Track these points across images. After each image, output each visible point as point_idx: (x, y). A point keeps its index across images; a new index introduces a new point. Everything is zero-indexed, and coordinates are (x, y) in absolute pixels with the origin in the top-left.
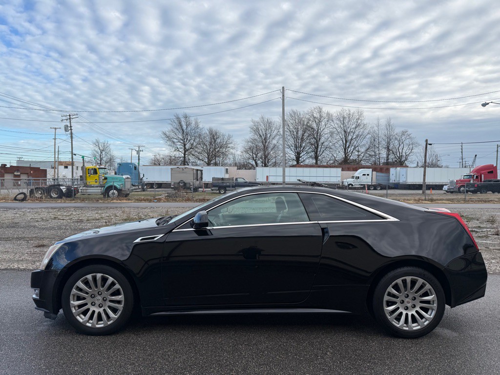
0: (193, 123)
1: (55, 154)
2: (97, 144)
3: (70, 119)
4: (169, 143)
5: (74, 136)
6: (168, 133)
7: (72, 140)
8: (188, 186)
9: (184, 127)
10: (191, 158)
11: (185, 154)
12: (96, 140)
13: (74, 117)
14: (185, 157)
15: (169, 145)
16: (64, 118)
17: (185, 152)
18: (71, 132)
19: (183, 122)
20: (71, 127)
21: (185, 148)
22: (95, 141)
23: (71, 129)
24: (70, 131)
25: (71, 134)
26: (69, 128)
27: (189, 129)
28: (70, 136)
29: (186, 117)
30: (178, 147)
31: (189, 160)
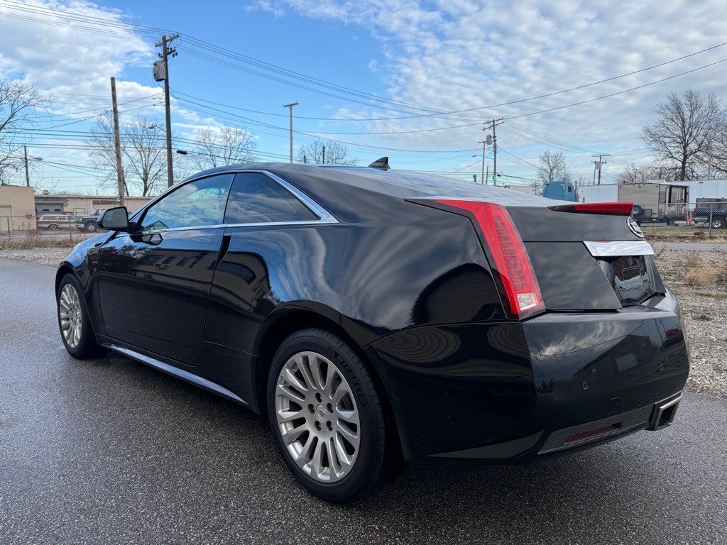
0: (706, 103)
1: (483, 177)
2: (546, 158)
3: (494, 126)
4: (654, 145)
5: (498, 149)
6: (654, 130)
7: (495, 156)
8: (647, 214)
9: (687, 114)
10: (696, 169)
11: (684, 163)
12: (545, 153)
13: (500, 122)
14: (683, 168)
15: (654, 150)
16: (487, 126)
17: (686, 157)
18: (495, 144)
19: (684, 106)
20: (495, 137)
21: (685, 151)
22: (543, 154)
23: (495, 141)
24: (493, 143)
25: (495, 146)
26: (493, 139)
27: (695, 116)
28: (492, 149)
29: (690, 96)
30: (672, 151)
31: (693, 171)
